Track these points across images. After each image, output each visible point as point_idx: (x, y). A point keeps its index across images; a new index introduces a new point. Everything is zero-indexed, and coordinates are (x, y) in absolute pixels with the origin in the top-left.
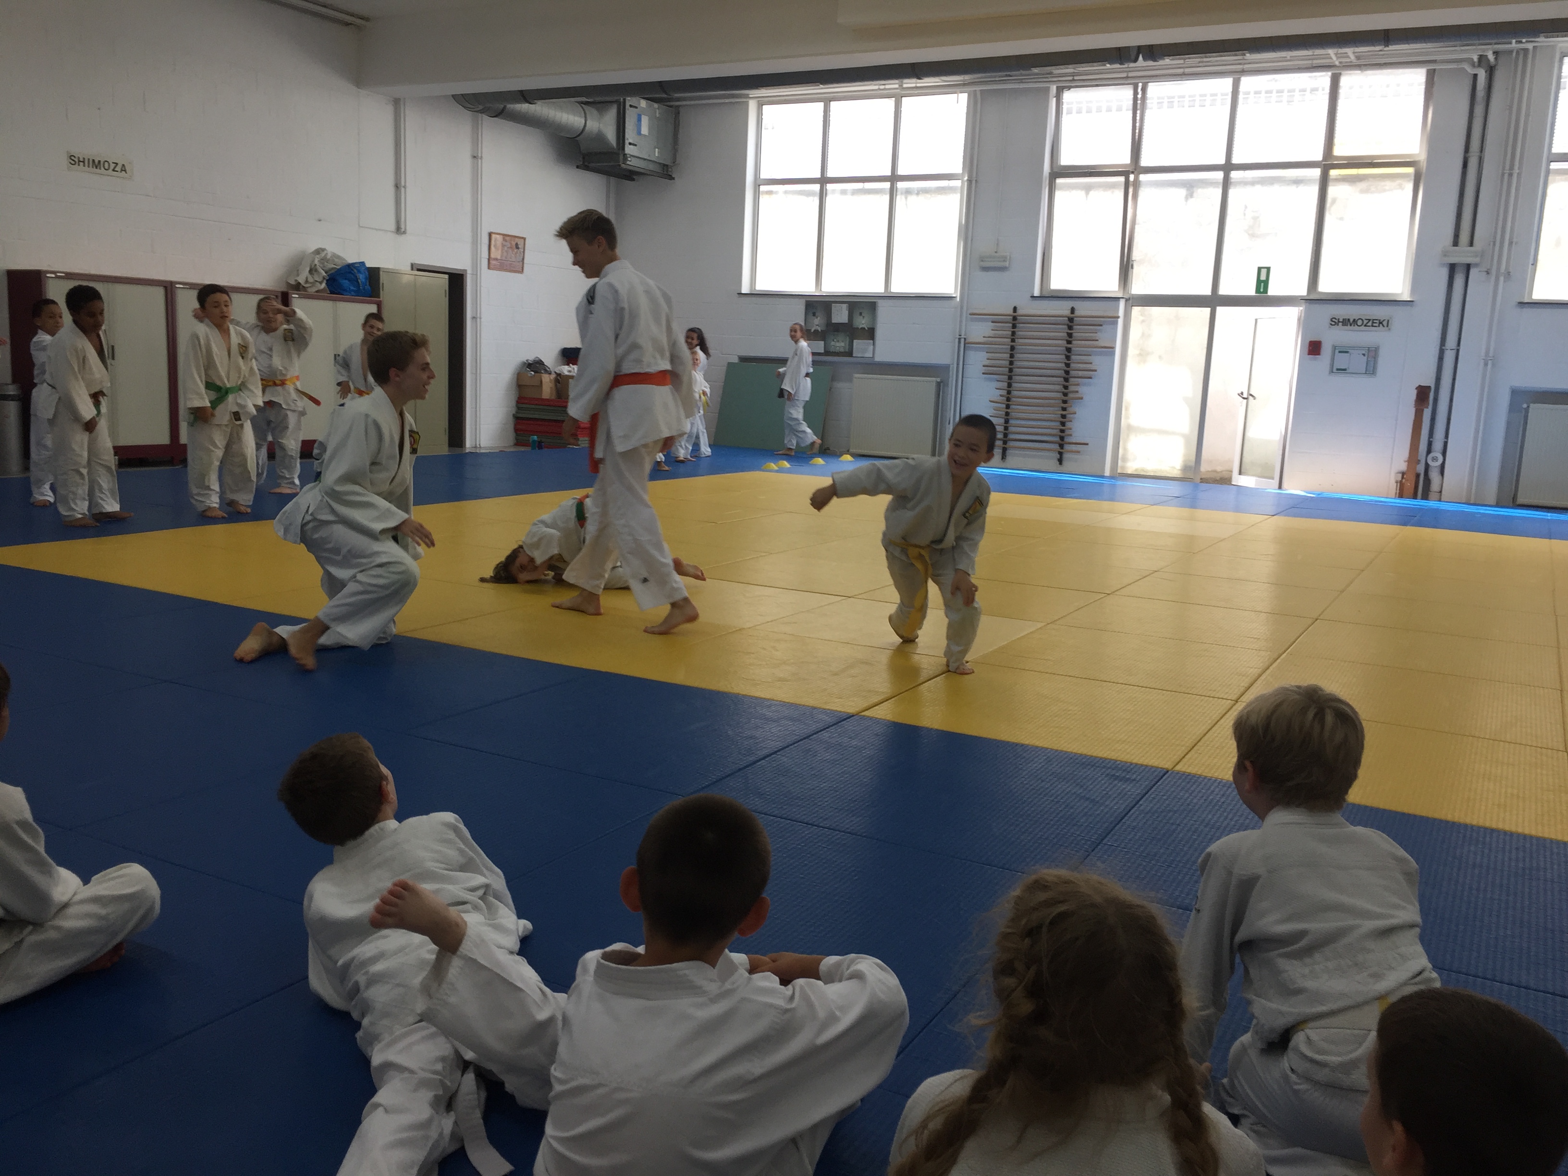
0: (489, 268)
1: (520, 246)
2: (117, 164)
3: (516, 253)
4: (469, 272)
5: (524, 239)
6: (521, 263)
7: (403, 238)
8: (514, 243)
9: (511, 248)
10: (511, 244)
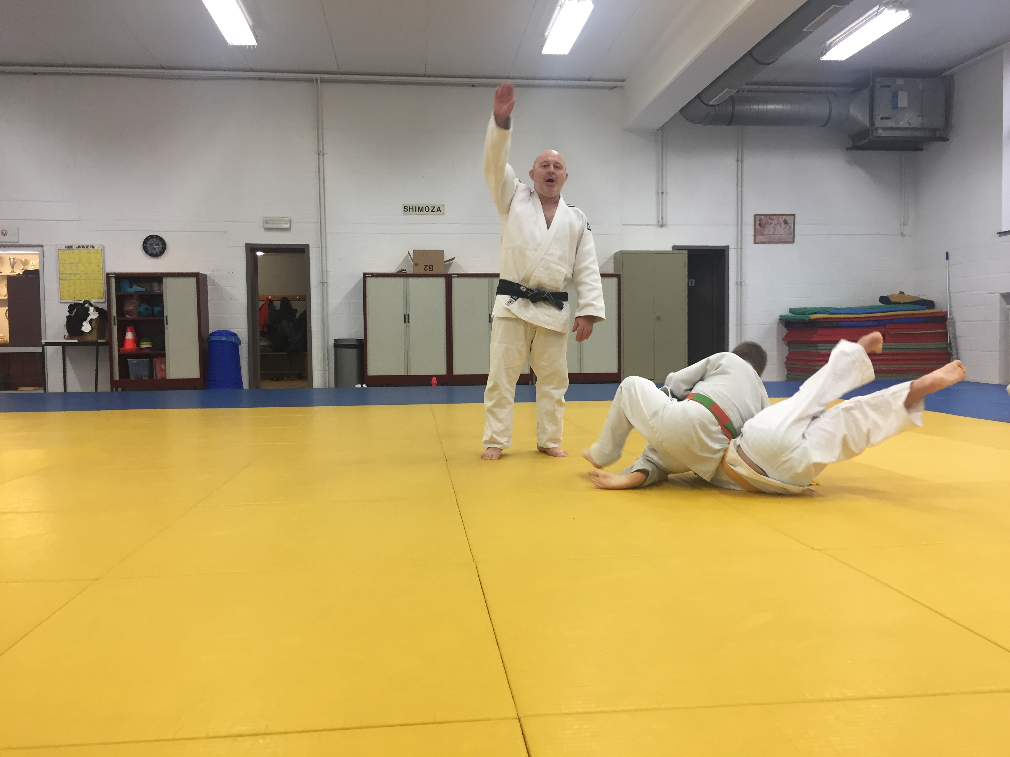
0: (755, 242)
1: (788, 222)
2: (434, 207)
3: (785, 228)
4: (730, 247)
5: (794, 215)
6: (792, 235)
7: (664, 228)
8: (781, 221)
9: (779, 224)
10: (778, 221)
